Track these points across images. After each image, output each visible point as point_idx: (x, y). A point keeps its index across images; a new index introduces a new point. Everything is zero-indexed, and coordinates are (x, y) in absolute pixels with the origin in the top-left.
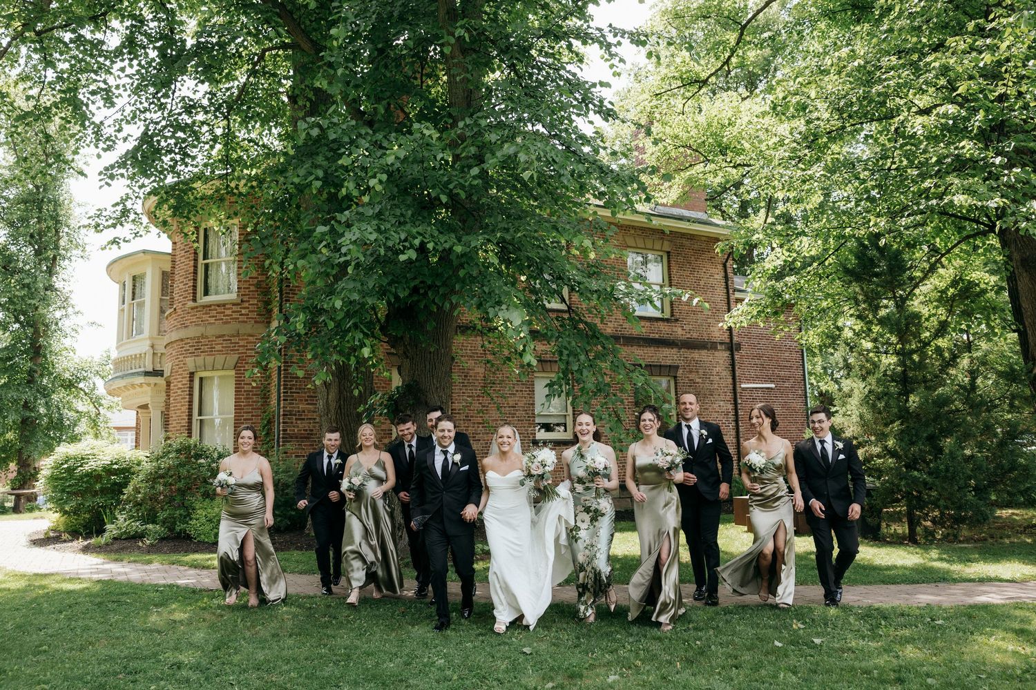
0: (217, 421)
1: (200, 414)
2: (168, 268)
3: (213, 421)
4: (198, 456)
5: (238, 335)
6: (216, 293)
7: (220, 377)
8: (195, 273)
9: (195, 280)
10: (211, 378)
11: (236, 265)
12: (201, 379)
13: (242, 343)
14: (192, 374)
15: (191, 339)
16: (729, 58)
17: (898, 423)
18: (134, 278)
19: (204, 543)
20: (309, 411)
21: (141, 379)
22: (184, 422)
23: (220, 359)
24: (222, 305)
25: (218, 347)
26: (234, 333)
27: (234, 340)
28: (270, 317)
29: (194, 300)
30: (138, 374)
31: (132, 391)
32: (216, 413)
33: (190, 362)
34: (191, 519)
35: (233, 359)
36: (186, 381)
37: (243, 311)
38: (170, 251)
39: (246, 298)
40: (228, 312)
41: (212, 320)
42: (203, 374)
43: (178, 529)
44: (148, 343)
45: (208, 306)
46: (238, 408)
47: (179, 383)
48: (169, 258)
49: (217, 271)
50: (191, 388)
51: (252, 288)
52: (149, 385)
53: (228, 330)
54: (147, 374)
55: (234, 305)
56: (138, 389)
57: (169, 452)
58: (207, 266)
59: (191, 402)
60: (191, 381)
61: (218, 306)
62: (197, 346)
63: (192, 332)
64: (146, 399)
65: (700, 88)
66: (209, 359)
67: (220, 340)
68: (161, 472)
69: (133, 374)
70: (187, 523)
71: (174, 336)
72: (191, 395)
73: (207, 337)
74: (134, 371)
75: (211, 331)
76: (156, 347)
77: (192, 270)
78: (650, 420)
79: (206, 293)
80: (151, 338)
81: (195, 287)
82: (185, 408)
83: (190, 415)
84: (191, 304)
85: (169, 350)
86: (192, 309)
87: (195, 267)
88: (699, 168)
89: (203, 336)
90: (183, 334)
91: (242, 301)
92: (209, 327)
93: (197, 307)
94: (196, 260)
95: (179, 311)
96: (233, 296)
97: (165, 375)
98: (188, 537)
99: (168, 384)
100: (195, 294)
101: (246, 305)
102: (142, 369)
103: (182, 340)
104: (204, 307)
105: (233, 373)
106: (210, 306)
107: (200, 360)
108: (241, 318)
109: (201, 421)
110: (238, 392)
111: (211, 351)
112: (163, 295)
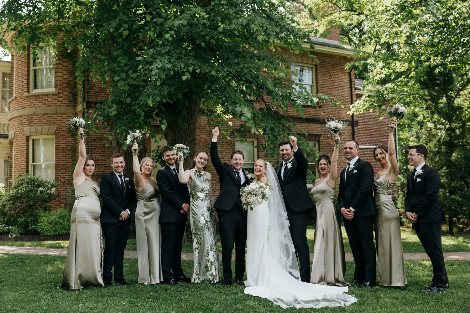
0: (43, 166)
1: (33, 161)
2: (8, 71)
3: (40, 165)
4: (39, 186)
5: (56, 113)
6: (42, 88)
7: (45, 139)
8: (28, 75)
9: (28, 79)
10: (38, 140)
11: (53, 70)
12: (33, 140)
13: (59, 119)
14: (28, 137)
15: (27, 115)
17: (445, 168)
19: (48, 236)
20: (102, 160)
22: (24, 166)
23: (46, 128)
24: (46, 95)
25: (45, 121)
26: (54, 112)
27: (55, 116)
28: (76, 103)
29: (28, 92)
32: (42, 161)
33: (27, 130)
34: (37, 222)
35: (54, 128)
36: (24, 141)
37: (60, 99)
38: (10, 60)
39: (61, 91)
40: (50, 100)
41: (40, 104)
42: (35, 137)
43: (30, 228)
45: (37, 96)
46: (57, 158)
47: (19, 144)
48: (10, 64)
49: (42, 74)
50: (28, 145)
51: (65, 85)
53: (50, 110)
55: (54, 95)
57: (22, 183)
58: (35, 70)
59: (28, 154)
60: (28, 141)
61: (44, 95)
62: (32, 120)
63: (27, 111)
66: (39, 128)
67: (45, 117)
68: (19, 195)
70: (36, 225)
71: (16, 114)
72: (28, 150)
73: (37, 115)
75: (40, 111)
77: (26, 73)
78: (325, 164)
79: (35, 87)
81: (28, 83)
82: (24, 158)
83: (27, 162)
84: (26, 94)
85: (12, 122)
86: (27, 97)
87: (28, 71)
88: (337, 15)
89: (34, 114)
90: (21, 112)
91: (59, 93)
92: (38, 109)
93: (30, 96)
94: (28, 67)
95: (19, 99)
96: (53, 90)
97: (10, 137)
98: (38, 233)
99: (11, 143)
100: (28, 88)
101: (61, 95)
103: (21, 116)
104: (35, 96)
105: (54, 136)
106: (39, 96)
107: (33, 129)
108: (58, 103)
109: (34, 165)
110: (57, 148)
111: (40, 123)
112: (3, 87)
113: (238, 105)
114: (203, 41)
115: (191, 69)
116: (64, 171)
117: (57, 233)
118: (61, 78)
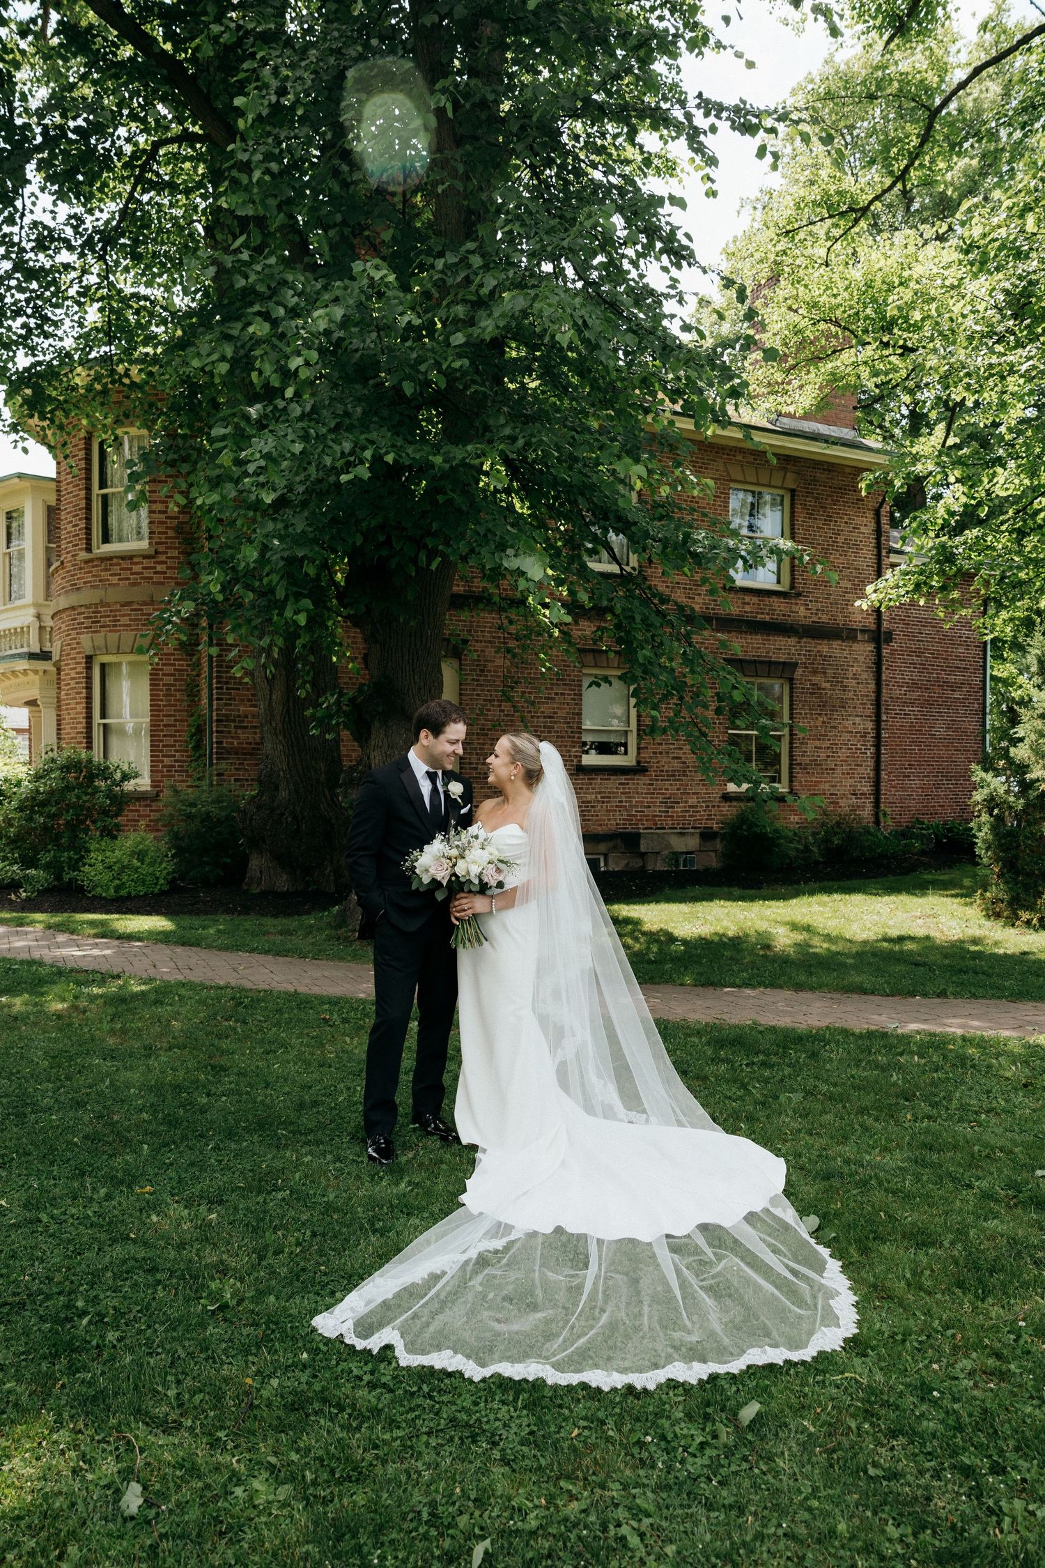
0: (129, 727)
1: (103, 716)
2: (52, 500)
3: (122, 726)
6: (120, 540)
8: (88, 508)
9: (88, 519)
10: (113, 665)
12: (103, 666)
14: (89, 659)
15: (85, 606)
16: (906, 170)
18: (9, 516)
19: (100, 898)
20: (253, 716)
21: (23, 665)
22: (81, 727)
23: (128, 637)
24: (128, 557)
25: (124, 620)
26: (148, 599)
27: (147, 609)
29: (89, 550)
30: (20, 656)
31: (14, 681)
32: (126, 712)
33: (86, 642)
34: (84, 865)
36: (81, 668)
37: (159, 568)
38: (54, 476)
39: (161, 548)
40: (137, 568)
41: (115, 580)
42: (106, 659)
43: (66, 878)
44: (32, 611)
45: (107, 559)
46: (155, 709)
47: (74, 670)
48: (53, 485)
50: (89, 678)
51: (171, 533)
52: (36, 672)
53: (138, 594)
54: (32, 656)
55: (145, 557)
56: (22, 679)
57: (51, 769)
58: (105, 498)
59: (89, 698)
60: (89, 668)
61: (123, 558)
62: (96, 617)
63: (87, 596)
64: (34, 693)
65: (856, 221)
66: (112, 638)
67: (126, 610)
68: (41, 797)
69: (13, 656)
70: (78, 869)
71: (63, 602)
72: (89, 688)
73: (108, 605)
74: (14, 651)
75: (114, 596)
76: (43, 617)
77: (83, 504)
79: (106, 539)
80: (36, 605)
81: (88, 530)
82: (81, 708)
83: (89, 717)
84: (83, 555)
85: (57, 623)
86: (86, 562)
87: (88, 499)
89: (102, 603)
90: (74, 599)
91: (156, 552)
92: (110, 590)
93: (92, 560)
94: (88, 489)
95: (68, 566)
96: (144, 545)
97: (54, 659)
98: (81, 889)
99: (59, 671)
100: (89, 540)
101: (162, 558)
102: (25, 650)
103: (73, 608)
104: (102, 559)
105: (146, 657)
106: (111, 558)
107: (99, 639)
108: (156, 578)
109: (105, 725)
110: (154, 686)
111: (115, 626)
112: (50, 541)
116: (170, 741)
118: (162, 517)
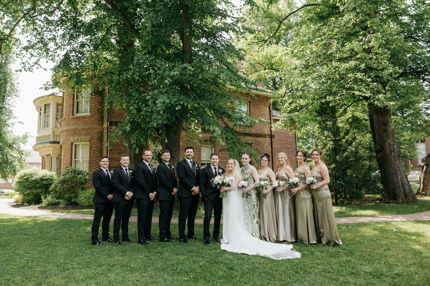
0: (81, 161)
1: (75, 158)
2: (61, 102)
3: (79, 161)
4: (79, 174)
5: (90, 128)
6: (82, 113)
7: (82, 145)
8: (73, 105)
9: (73, 107)
10: (78, 145)
11: (89, 102)
12: (75, 145)
13: (92, 132)
14: (72, 143)
15: (72, 130)
16: (275, 33)
17: (334, 164)
18: (45, 105)
19: (84, 206)
21: (49, 145)
22: (69, 161)
23: (84, 137)
24: (84, 117)
25: (83, 133)
27: (89, 130)
28: (103, 122)
29: (73, 115)
30: (47, 142)
31: (44, 149)
32: (80, 158)
33: (71, 139)
34: (77, 197)
35: (89, 137)
36: (70, 146)
37: (93, 120)
38: (62, 96)
39: (93, 115)
40: (87, 120)
41: (80, 123)
42: (76, 143)
43: (73, 201)
44: (51, 131)
45: (78, 118)
46: (90, 156)
47: (66, 147)
48: (62, 98)
49: (82, 104)
50: (72, 148)
51: (96, 111)
52: (51, 147)
53: (87, 127)
54: (51, 142)
55: (89, 117)
56: (47, 148)
57: (68, 172)
58: (78, 102)
59: (72, 154)
60: (72, 146)
62: (74, 132)
63: (73, 127)
64: (50, 152)
65: (265, 43)
66: (79, 138)
67: (83, 131)
69: (45, 143)
70: (76, 199)
71: (65, 128)
72: (72, 151)
73: (78, 129)
74: (45, 141)
75: (80, 127)
76: (54, 132)
77: (72, 103)
79: (77, 112)
80: (53, 129)
81: (73, 110)
82: (69, 156)
83: (71, 159)
84: (72, 116)
85: (62, 134)
86: (72, 118)
87: (73, 102)
88: (262, 71)
89: (76, 129)
90: (68, 128)
92: (79, 125)
93: (74, 118)
94: (74, 100)
95: (67, 119)
96: (88, 114)
97: (60, 143)
98: (78, 204)
99: (61, 147)
100: (73, 113)
101: (94, 117)
102: (49, 141)
103: (68, 130)
104: (77, 118)
105: (88, 143)
106: (80, 117)
107: (75, 138)
108: (92, 122)
109: (75, 161)
110: (90, 150)
111: (80, 134)
112: (57, 112)
113: (211, 125)
114: (189, 85)
115: (182, 103)
116: (94, 165)
117: (90, 204)
118: (94, 107)
